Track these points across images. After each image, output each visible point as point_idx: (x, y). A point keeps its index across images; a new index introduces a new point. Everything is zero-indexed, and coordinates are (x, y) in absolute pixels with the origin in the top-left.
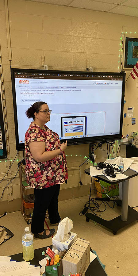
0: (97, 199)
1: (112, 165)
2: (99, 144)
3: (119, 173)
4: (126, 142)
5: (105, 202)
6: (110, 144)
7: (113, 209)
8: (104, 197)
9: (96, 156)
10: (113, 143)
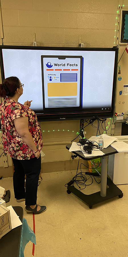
0: (86, 173)
1: (93, 142)
2: (90, 121)
3: (99, 150)
4: (121, 120)
5: (93, 177)
6: (102, 122)
7: (99, 184)
8: (94, 172)
9: (86, 132)
10: (105, 121)
